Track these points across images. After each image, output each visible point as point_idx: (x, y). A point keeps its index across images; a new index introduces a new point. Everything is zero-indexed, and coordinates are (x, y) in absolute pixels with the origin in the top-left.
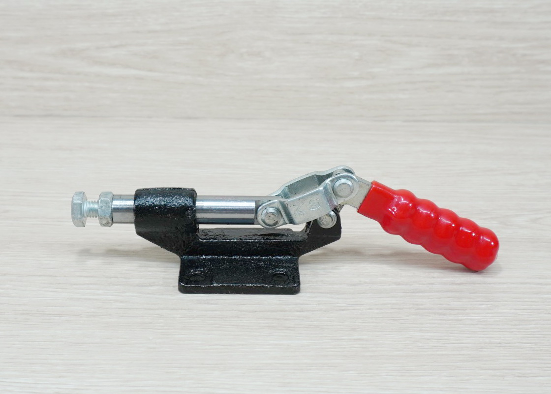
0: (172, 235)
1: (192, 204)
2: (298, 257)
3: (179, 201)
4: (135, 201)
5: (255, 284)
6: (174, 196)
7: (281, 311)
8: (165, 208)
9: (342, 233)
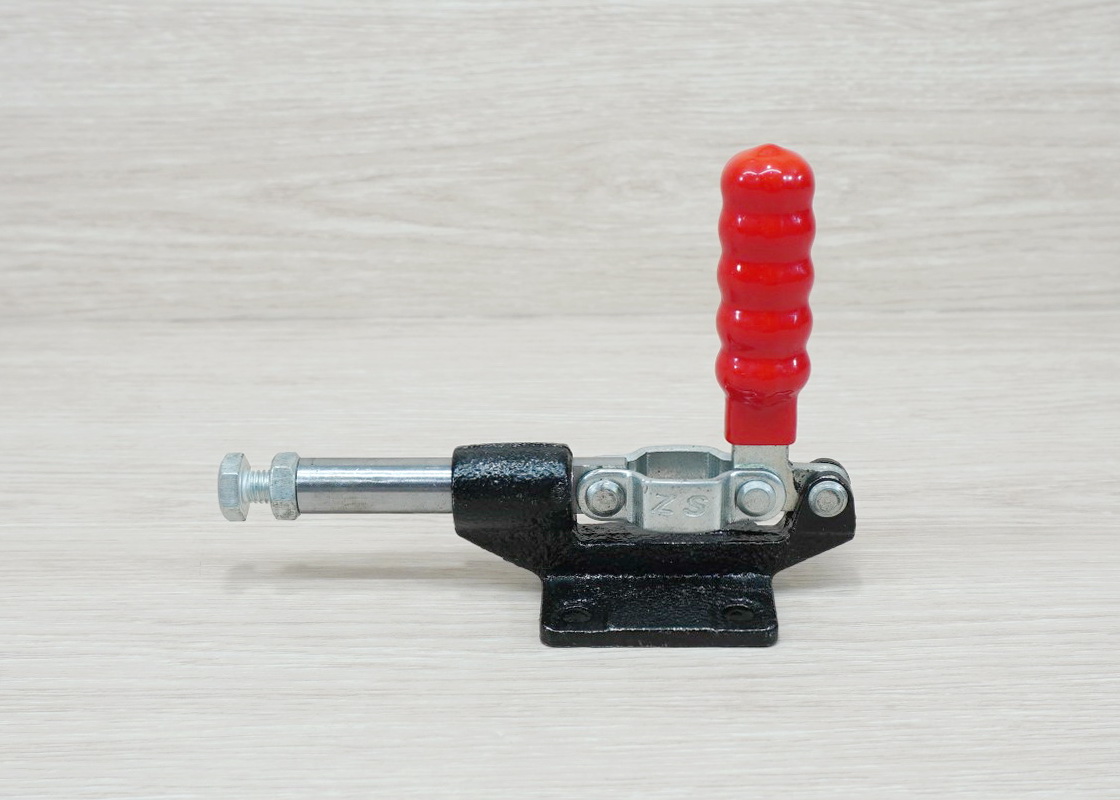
0: (526, 536)
1: (564, 473)
2: (772, 575)
3: (539, 468)
4: (453, 470)
5: (691, 626)
6: (529, 460)
7: (747, 677)
8: (512, 482)
9: (857, 528)
